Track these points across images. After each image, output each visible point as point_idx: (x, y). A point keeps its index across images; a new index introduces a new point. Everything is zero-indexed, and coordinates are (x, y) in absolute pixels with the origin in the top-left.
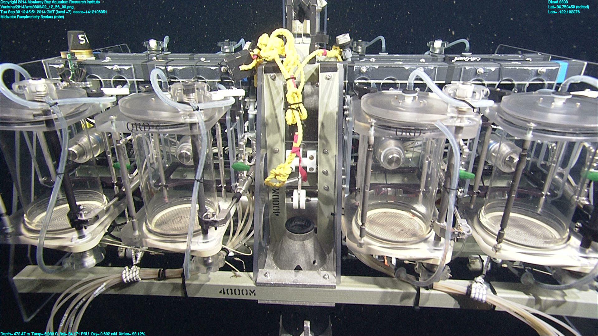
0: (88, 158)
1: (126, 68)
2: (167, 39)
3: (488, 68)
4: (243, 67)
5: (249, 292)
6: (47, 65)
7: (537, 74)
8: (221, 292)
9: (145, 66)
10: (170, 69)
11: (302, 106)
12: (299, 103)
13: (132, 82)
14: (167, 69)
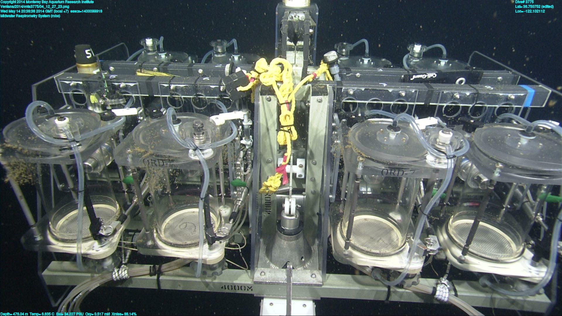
0: (102, 168)
1: (132, 85)
2: (162, 38)
3: (463, 93)
4: (240, 89)
5: (247, 288)
6: (59, 81)
7: (507, 99)
8: (222, 288)
9: (149, 83)
10: (172, 87)
11: (293, 128)
12: (291, 126)
13: (137, 98)
14: (170, 87)
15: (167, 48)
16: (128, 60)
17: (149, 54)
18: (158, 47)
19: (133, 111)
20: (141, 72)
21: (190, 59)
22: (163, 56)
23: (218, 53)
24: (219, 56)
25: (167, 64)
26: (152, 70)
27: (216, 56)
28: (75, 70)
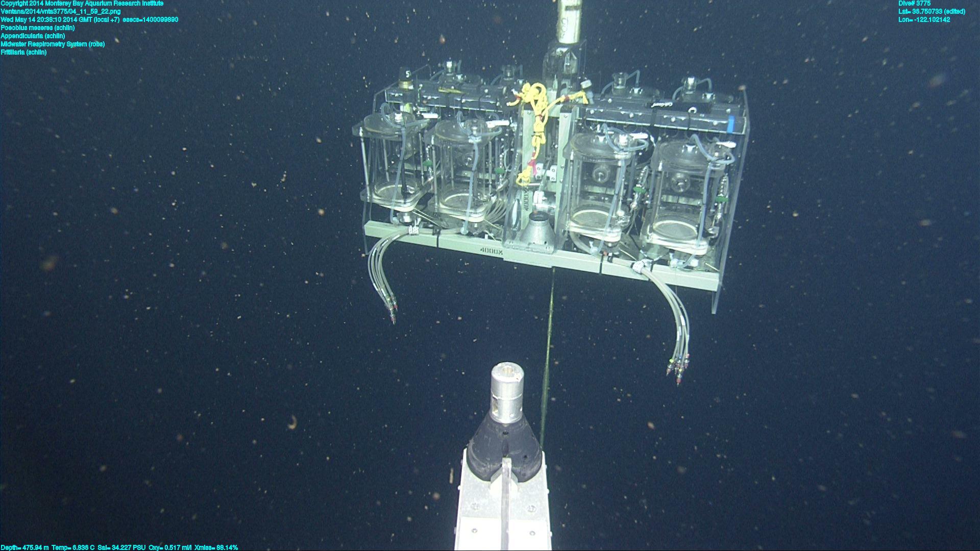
0: (409, 156)
1: (435, 98)
2: (460, 62)
3: (679, 118)
4: (509, 104)
5: (498, 252)
6: (388, 93)
8: (481, 250)
9: (448, 98)
10: (463, 101)
11: (543, 135)
12: (541, 132)
13: (438, 107)
14: (461, 101)
15: (463, 72)
16: (430, 80)
17: (448, 75)
18: (456, 68)
19: (435, 116)
20: (442, 89)
21: (482, 80)
22: (459, 77)
23: (507, 77)
24: (508, 79)
25: (462, 84)
26: (450, 88)
27: (505, 79)
28: (397, 85)
